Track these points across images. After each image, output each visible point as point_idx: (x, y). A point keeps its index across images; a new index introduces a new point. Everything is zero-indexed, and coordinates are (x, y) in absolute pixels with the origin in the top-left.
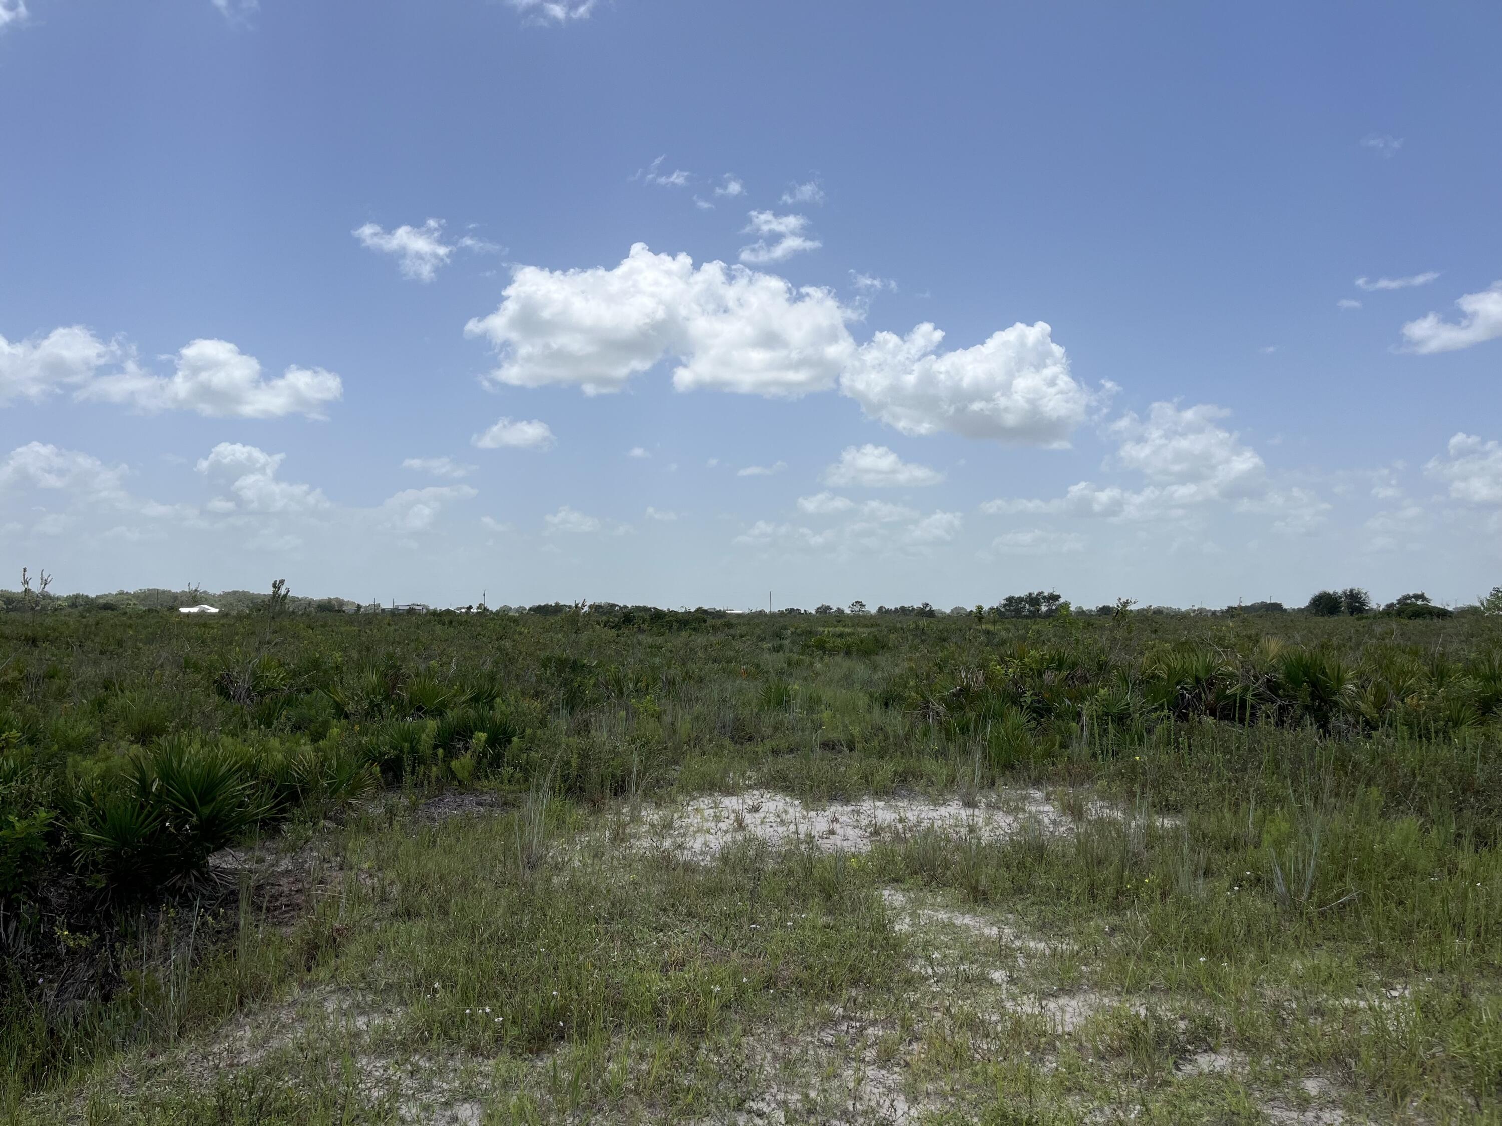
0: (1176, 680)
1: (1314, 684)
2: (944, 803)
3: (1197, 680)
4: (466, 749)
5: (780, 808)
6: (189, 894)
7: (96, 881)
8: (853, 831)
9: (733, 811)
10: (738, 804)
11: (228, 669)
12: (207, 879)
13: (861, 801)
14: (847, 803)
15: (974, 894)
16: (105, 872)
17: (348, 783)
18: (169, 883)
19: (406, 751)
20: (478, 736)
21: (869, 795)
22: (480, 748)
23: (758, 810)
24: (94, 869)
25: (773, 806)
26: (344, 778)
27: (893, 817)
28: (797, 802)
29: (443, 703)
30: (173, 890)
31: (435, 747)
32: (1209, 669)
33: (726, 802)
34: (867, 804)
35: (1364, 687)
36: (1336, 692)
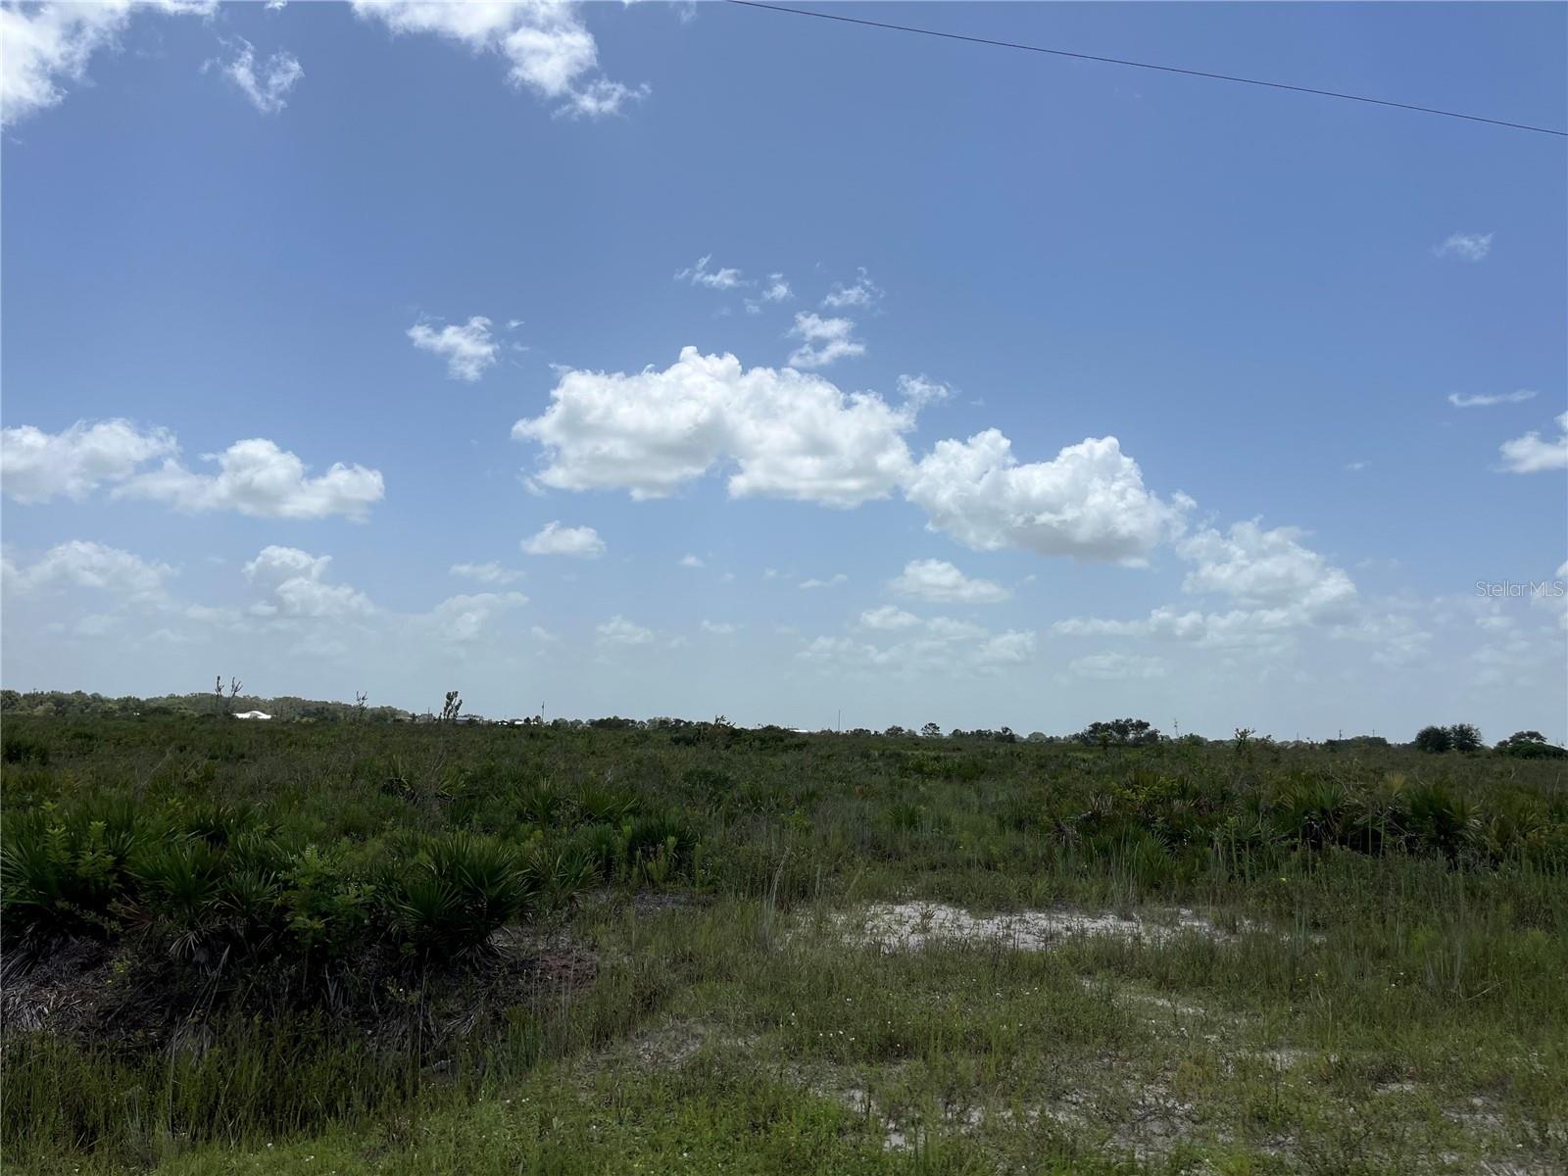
0: (1302, 811)
1: (1439, 817)
2: (1101, 917)
3: (1324, 811)
4: (655, 853)
5: (950, 916)
6: (477, 965)
7: (408, 949)
8: (1028, 936)
9: (910, 917)
10: (911, 911)
11: (396, 775)
12: (490, 952)
13: (1023, 912)
14: (1011, 913)
15: (1165, 983)
16: (412, 942)
17: (577, 878)
18: (460, 954)
19: (604, 853)
20: (672, 840)
21: (1030, 907)
22: (671, 852)
23: (931, 917)
24: (405, 939)
25: (943, 914)
26: (573, 872)
27: (1060, 926)
28: (963, 912)
29: (611, 812)
30: (464, 961)
31: (631, 850)
32: (1335, 801)
33: (898, 909)
34: (1029, 916)
35: (1488, 822)
36: (1461, 827)
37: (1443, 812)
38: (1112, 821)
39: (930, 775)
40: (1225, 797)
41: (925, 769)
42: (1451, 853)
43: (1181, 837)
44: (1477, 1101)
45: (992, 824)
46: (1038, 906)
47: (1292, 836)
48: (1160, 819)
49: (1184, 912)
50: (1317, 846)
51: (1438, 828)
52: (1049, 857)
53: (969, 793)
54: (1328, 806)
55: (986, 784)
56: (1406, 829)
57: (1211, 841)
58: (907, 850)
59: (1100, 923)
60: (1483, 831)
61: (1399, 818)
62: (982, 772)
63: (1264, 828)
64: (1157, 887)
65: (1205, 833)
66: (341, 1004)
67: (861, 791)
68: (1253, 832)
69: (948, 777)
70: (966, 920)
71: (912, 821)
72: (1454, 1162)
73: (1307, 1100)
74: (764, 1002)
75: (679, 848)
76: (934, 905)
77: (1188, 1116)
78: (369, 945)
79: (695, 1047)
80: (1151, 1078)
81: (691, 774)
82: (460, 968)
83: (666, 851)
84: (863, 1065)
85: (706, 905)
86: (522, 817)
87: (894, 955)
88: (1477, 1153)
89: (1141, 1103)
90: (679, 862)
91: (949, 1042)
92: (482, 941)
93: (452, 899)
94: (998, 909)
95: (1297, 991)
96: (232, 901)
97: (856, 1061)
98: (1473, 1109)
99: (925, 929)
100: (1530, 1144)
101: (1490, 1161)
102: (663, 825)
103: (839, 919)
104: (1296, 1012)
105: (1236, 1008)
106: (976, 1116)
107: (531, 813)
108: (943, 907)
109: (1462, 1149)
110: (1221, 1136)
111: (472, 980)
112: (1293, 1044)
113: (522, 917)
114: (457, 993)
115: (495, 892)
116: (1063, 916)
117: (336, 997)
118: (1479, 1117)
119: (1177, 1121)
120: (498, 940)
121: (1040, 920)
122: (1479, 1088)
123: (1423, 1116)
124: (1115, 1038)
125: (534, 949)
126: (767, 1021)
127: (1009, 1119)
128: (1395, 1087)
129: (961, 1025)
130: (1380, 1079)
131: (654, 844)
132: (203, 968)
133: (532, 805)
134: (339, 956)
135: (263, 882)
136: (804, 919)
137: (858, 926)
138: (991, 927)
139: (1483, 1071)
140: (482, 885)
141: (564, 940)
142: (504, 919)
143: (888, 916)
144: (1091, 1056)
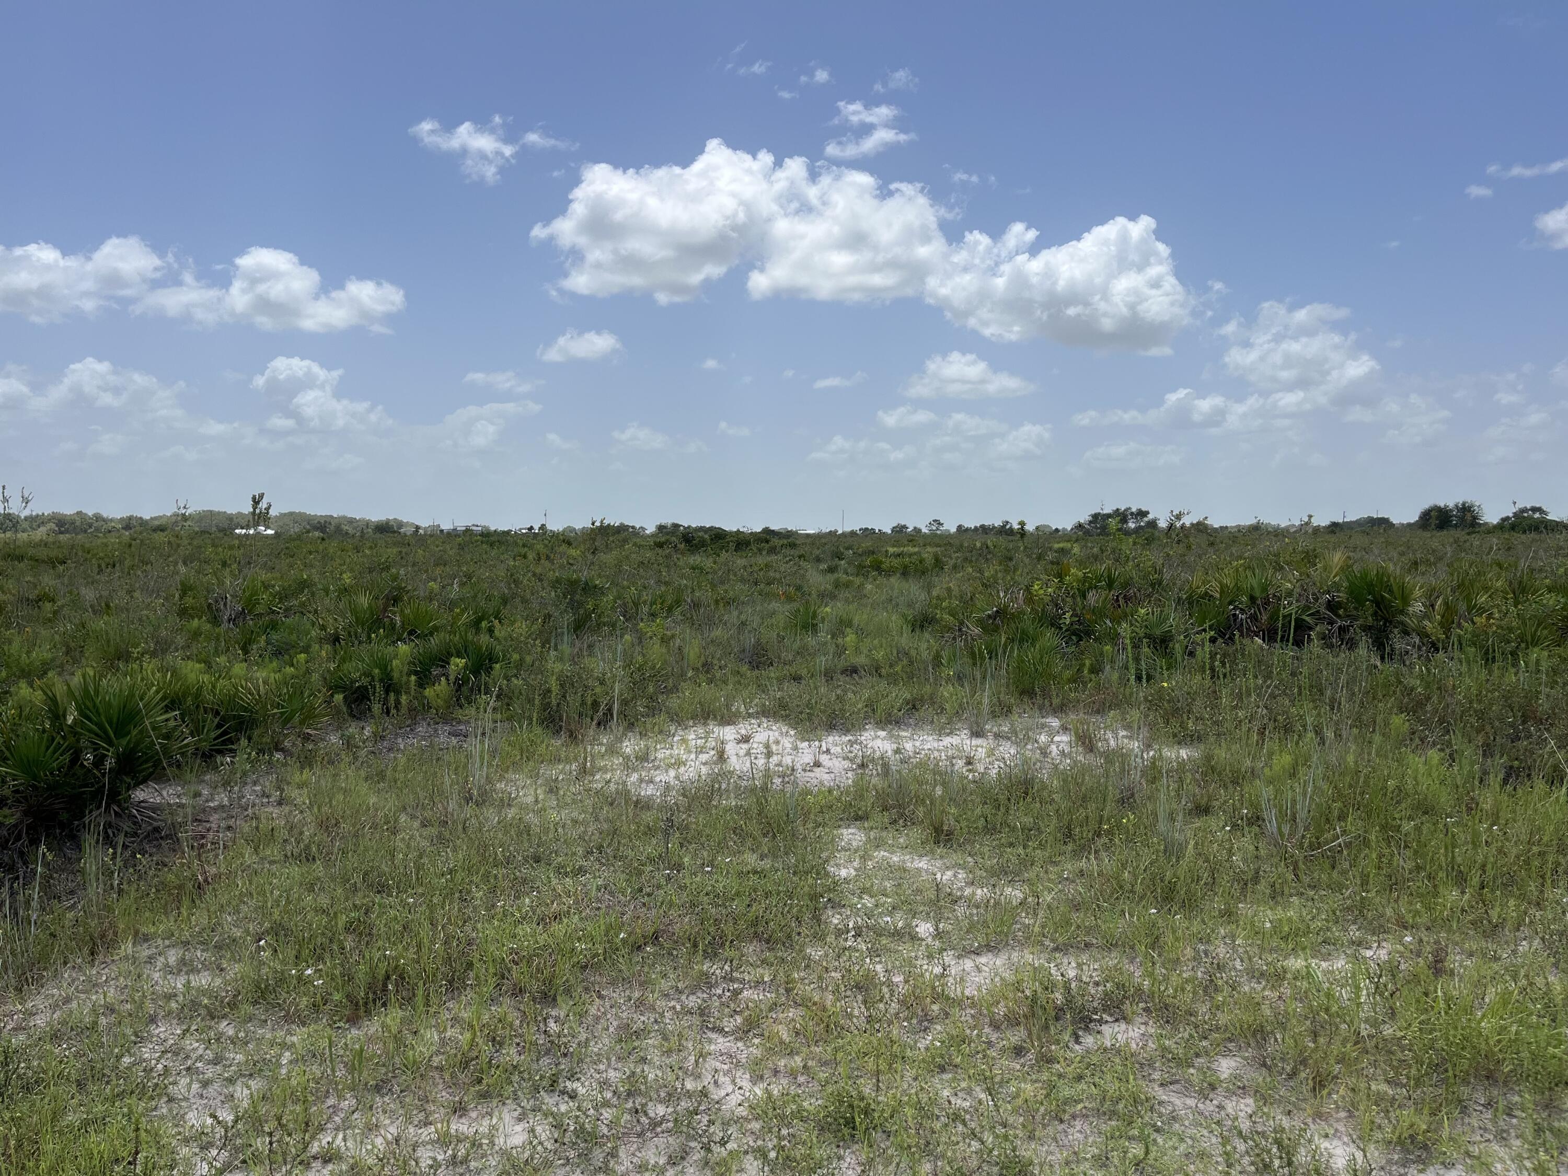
0: (1229, 599)
1: (1379, 603)
2: (951, 733)
3: (1252, 599)
5: (771, 739)
6: (109, 831)
7: (6, 817)
16: (15, 807)
22: (456, 675)
24: (3, 803)
26: (297, 706)
29: (436, 627)
32: (1264, 589)
33: (720, 731)
35: (1433, 606)
36: (1402, 612)
37: (1382, 596)
38: (1016, 617)
40: (1154, 587)
46: (884, 723)
47: (1212, 628)
48: (1068, 615)
54: (1257, 594)
56: (1339, 616)
59: (947, 741)
60: (1426, 616)
61: (1332, 606)
70: (786, 743)
83: (448, 674)
107: (345, 631)
133: (348, 622)
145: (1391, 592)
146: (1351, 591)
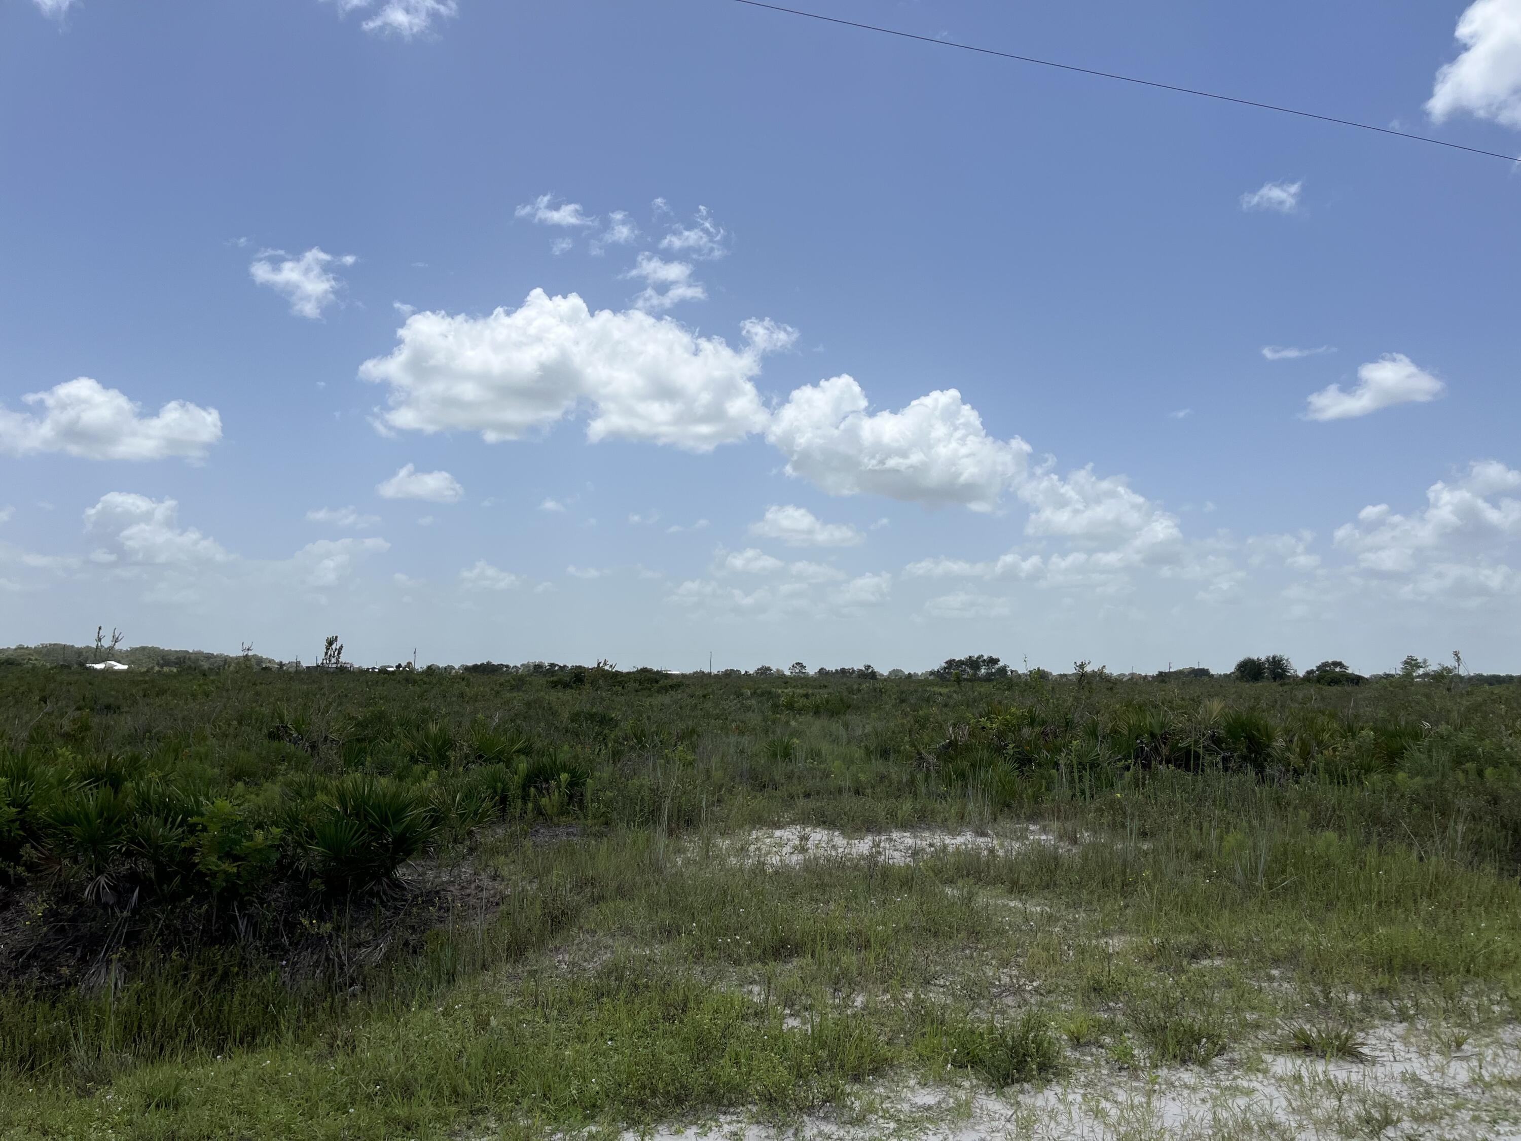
0: (1135, 735)
2: (961, 833)
4: (548, 789)
5: (825, 838)
6: (384, 897)
7: (317, 885)
8: (895, 853)
9: (788, 840)
10: (790, 835)
11: (282, 721)
12: (397, 885)
13: (891, 832)
14: (880, 833)
15: (1016, 888)
16: (321, 878)
17: (476, 814)
18: (367, 888)
19: (499, 791)
20: (564, 776)
21: (896, 827)
22: (563, 788)
23: (807, 839)
24: (314, 875)
25: (818, 836)
26: (473, 808)
27: (924, 843)
28: (836, 833)
29: (501, 752)
30: (372, 894)
31: (525, 787)
32: (1163, 726)
33: (778, 833)
34: (895, 835)
35: (1291, 741)
36: (1268, 746)
37: (1253, 735)
38: (968, 748)
39: (800, 711)
40: (1069, 725)
41: (796, 705)
42: (1260, 769)
43: (1030, 761)
44: (1275, 972)
45: (859, 753)
46: (904, 826)
47: (1126, 758)
48: (1011, 746)
49: (1032, 827)
50: (1146, 766)
51: (1248, 748)
52: (912, 782)
53: (836, 727)
54: (1157, 731)
55: (852, 718)
56: (1222, 749)
57: (1056, 765)
58: (783, 781)
59: (960, 840)
60: (1288, 749)
61: (1216, 740)
62: (849, 707)
63: (1102, 751)
64: (1009, 806)
65: (1052, 757)
66: (251, 939)
67: (737, 727)
68: (1092, 755)
69: (817, 713)
70: (840, 840)
71: (787, 754)
72: (1254, 1020)
73: (1134, 974)
74: (666, 916)
75: (572, 784)
76: (809, 829)
77: (1036, 990)
78: (276, 882)
79: (607, 956)
80: (1005, 963)
81: (578, 714)
82: (368, 901)
83: (559, 786)
84: (758, 965)
85: (600, 835)
86: (414, 760)
87: (777, 873)
88: (1273, 1013)
89: (997, 983)
90: (571, 797)
91: (833, 941)
92: (388, 874)
93: (358, 838)
94: (868, 830)
95: (1127, 888)
96: (139, 844)
97: (752, 961)
98: (1271, 979)
99: (803, 850)
100: (1317, 1004)
101: (1283, 1018)
102: (555, 763)
103: (724, 844)
104: (1126, 906)
105: (1076, 905)
106: (859, 1001)
107: (422, 755)
108: (818, 830)
109: (1261, 1009)
110: (1063, 1006)
111: (380, 911)
112: (1122, 931)
113: (425, 852)
114: (365, 924)
115: (398, 829)
116: (926, 834)
117: (246, 932)
118: (1275, 985)
119: (1027, 996)
120: (401, 873)
121: (908, 840)
122: (1276, 961)
123: (1229, 985)
124: (975, 934)
125: (438, 880)
126: (669, 932)
127: (888, 1000)
128: (1206, 962)
129: (843, 927)
130: (1194, 957)
131: (547, 781)
132: (112, 909)
133: (424, 747)
134: (247, 894)
135: (169, 826)
136: (692, 845)
137: (742, 849)
138: (863, 846)
139: (1279, 949)
140: (386, 821)
141: (467, 871)
142: (408, 854)
143: (769, 840)
144: (955, 948)
145: (1258, 730)
146: (1229, 732)
